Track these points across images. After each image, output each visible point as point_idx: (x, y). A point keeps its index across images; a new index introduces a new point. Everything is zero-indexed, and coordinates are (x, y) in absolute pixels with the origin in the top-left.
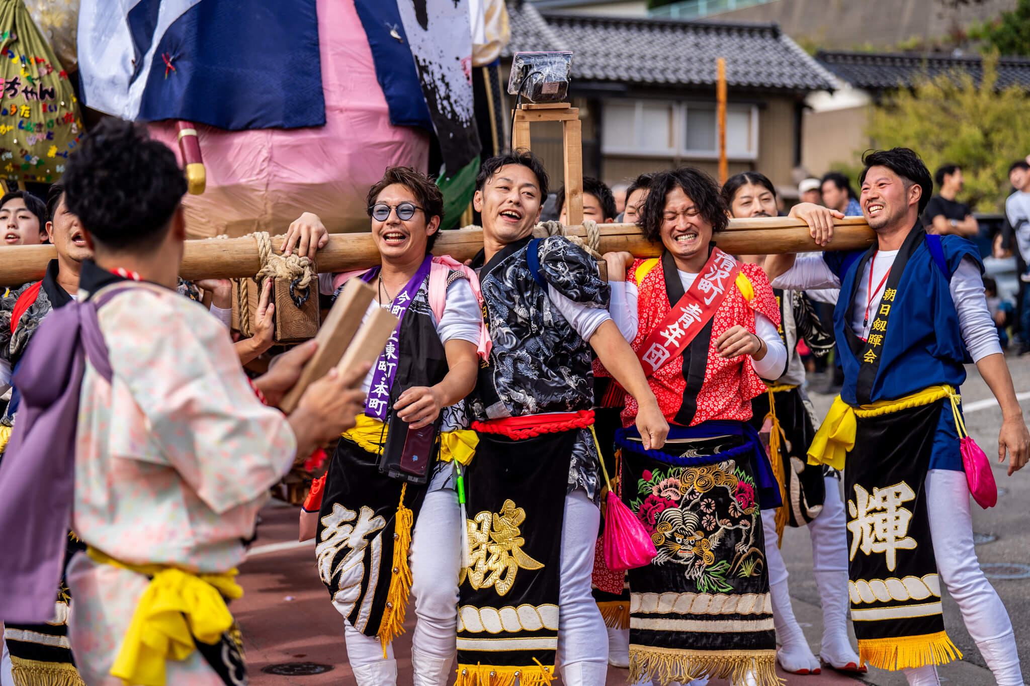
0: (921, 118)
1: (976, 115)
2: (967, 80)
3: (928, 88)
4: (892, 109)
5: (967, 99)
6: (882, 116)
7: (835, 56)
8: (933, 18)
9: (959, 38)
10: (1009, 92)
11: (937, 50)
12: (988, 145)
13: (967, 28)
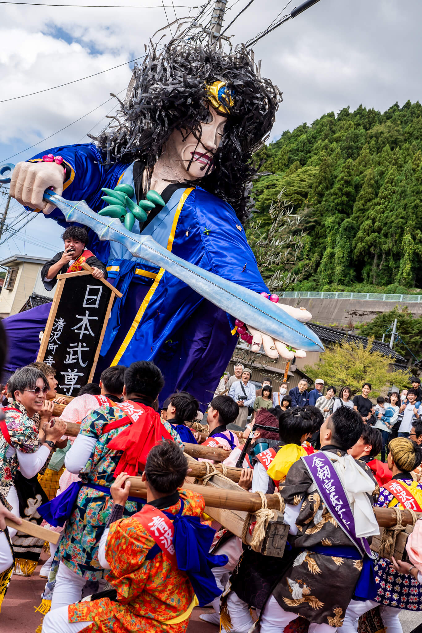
0: (342, 356)
1: (362, 360)
2: (361, 345)
3: (346, 345)
4: (332, 350)
5: (360, 352)
6: (327, 352)
7: (313, 325)
8: (343, 318)
9: (351, 327)
10: (375, 353)
11: (343, 330)
12: (365, 372)
13: (355, 324)
